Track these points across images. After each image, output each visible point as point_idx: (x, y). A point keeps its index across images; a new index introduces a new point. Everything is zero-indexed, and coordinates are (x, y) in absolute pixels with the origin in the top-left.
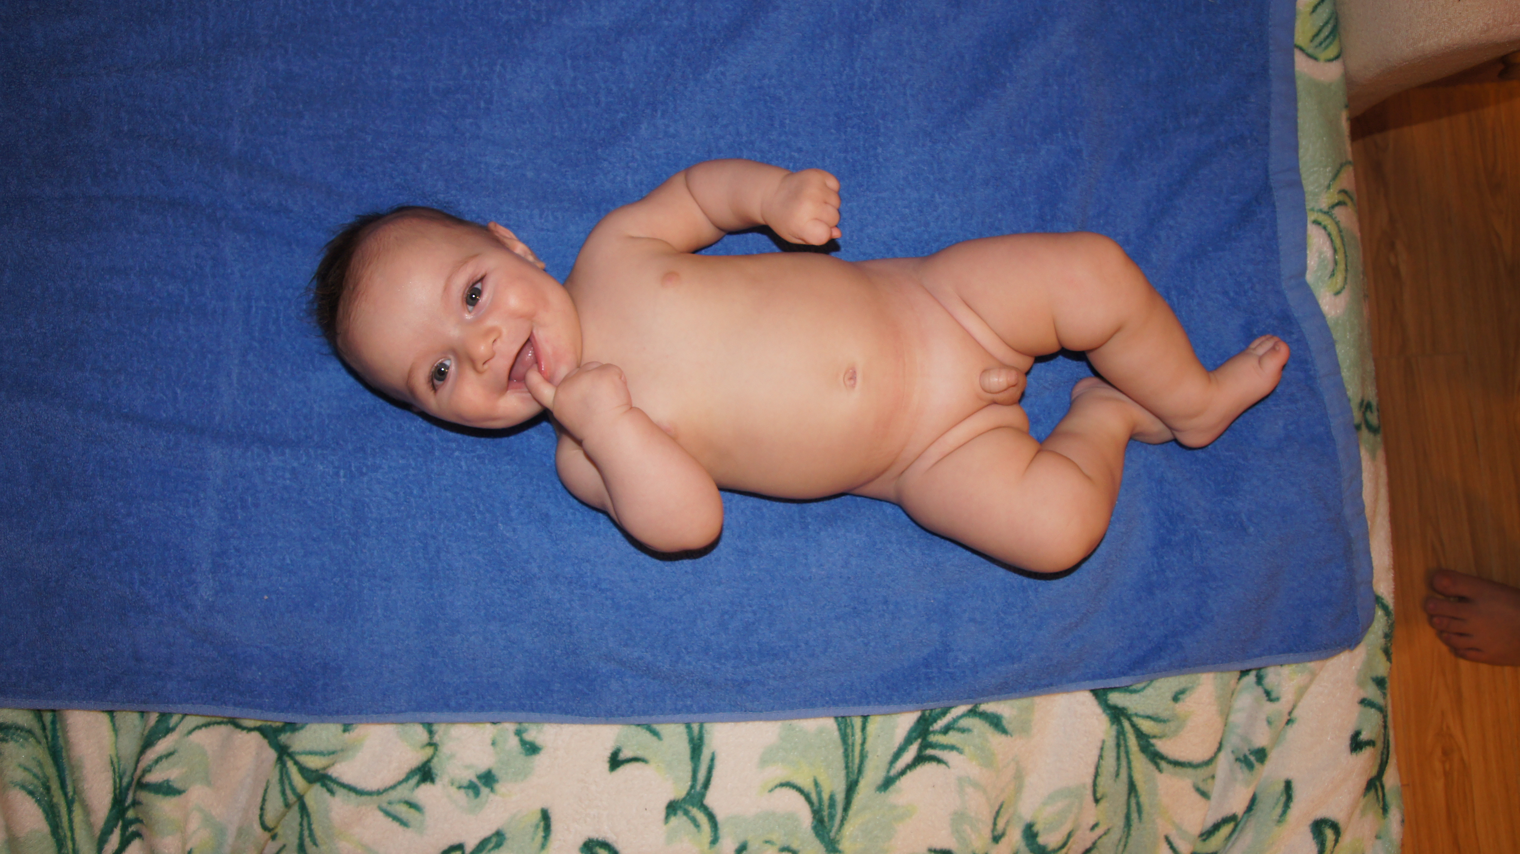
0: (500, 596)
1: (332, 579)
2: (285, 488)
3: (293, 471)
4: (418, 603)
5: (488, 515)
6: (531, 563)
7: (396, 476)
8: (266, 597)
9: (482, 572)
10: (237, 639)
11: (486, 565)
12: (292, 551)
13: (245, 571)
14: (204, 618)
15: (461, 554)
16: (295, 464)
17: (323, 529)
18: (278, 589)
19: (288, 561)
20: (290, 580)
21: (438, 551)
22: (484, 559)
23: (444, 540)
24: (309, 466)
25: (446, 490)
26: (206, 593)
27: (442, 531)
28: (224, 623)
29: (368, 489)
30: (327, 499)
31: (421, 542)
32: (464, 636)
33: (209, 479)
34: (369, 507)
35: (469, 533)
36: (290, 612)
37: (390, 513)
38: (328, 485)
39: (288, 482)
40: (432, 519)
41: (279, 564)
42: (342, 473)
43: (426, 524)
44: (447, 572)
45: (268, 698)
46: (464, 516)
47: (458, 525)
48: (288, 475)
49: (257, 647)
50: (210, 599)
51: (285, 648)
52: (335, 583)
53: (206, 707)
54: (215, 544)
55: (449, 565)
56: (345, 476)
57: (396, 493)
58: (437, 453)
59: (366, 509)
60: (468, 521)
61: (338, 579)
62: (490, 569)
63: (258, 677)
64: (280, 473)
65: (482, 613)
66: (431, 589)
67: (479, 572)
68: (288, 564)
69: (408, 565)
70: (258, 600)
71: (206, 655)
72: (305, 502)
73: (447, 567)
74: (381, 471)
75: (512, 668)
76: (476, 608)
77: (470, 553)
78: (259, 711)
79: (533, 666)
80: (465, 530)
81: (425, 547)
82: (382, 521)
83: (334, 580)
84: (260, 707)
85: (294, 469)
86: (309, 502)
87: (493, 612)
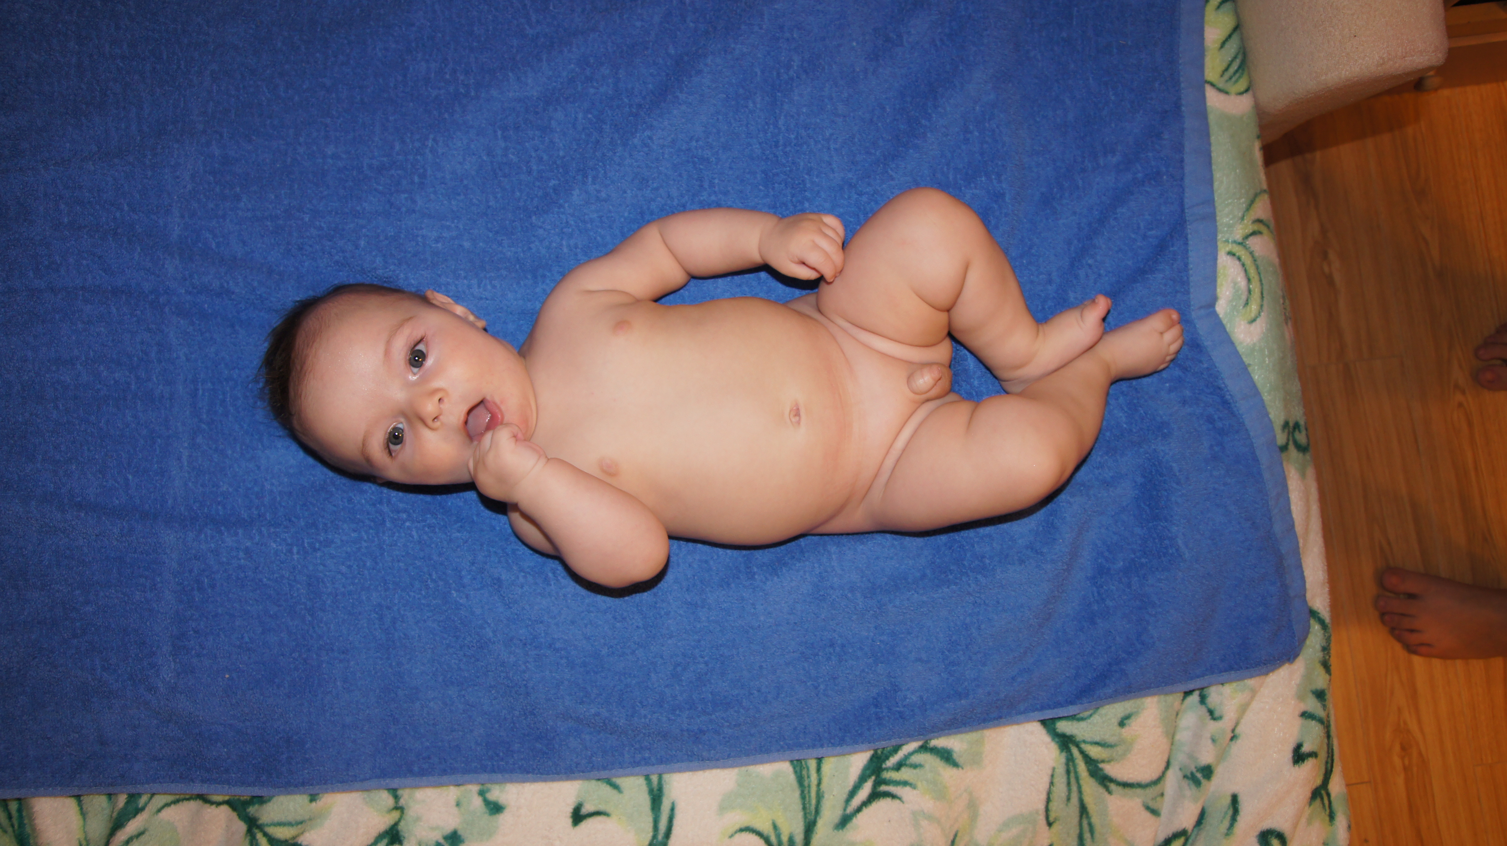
0: (457, 662)
1: (291, 654)
2: (240, 567)
3: (247, 551)
4: (376, 673)
5: (441, 583)
6: (485, 628)
7: (349, 549)
8: (227, 676)
9: (438, 638)
10: (201, 718)
11: (442, 632)
12: (250, 629)
13: (205, 652)
14: (167, 699)
15: (417, 623)
16: (249, 544)
17: (279, 606)
18: (239, 667)
19: (247, 639)
20: (249, 658)
21: (394, 621)
22: (440, 626)
23: (399, 610)
24: (262, 544)
25: (399, 561)
26: (168, 675)
27: (396, 601)
28: (188, 703)
29: (321, 564)
30: (283, 576)
31: (377, 613)
32: (423, 703)
33: (164, 563)
34: (323, 582)
35: (423, 601)
36: (252, 689)
37: (344, 587)
38: (282, 563)
39: (242, 561)
40: (386, 590)
41: (238, 643)
42: (295, 550)
43: (381, 595)
44: (404, 641)
45: (234, 773)
46: (417, 584)
47: (412, 594)
48: (241, 555)
49: (221, 724)
50: (172, 681)
51: (248, 724)
52: (294, 658)
53: (173, 785)
54: (174, 627)
55: (405, 634)
56: (298, 553)
57: (350, 567)
58: (388, 524)
59: (321, 584)
60: (421, 590)
61: (297, 654)
62: (446, 636)
63: (224, 753)
64: (234, 554)
65: (440, 679)
66: (388, 658)
67: (435, 640)
68: (247, 643)
69: (365, 637)
70: (220, 679)
71: (171, 735)
72: (261, 580)
73: (402, 636)
74: (333, 546)
75: (472, 731)
76: (434, 675)
77: (425, 621)
78: (227, 787)
79: (492, 728)
80: (419, 599)
81: (381, 618)
82: (337, 596)
83: (293, 655)
84: (228, 782)
85: (247, 547)
86: (265, 580)
87: (451, 678)
